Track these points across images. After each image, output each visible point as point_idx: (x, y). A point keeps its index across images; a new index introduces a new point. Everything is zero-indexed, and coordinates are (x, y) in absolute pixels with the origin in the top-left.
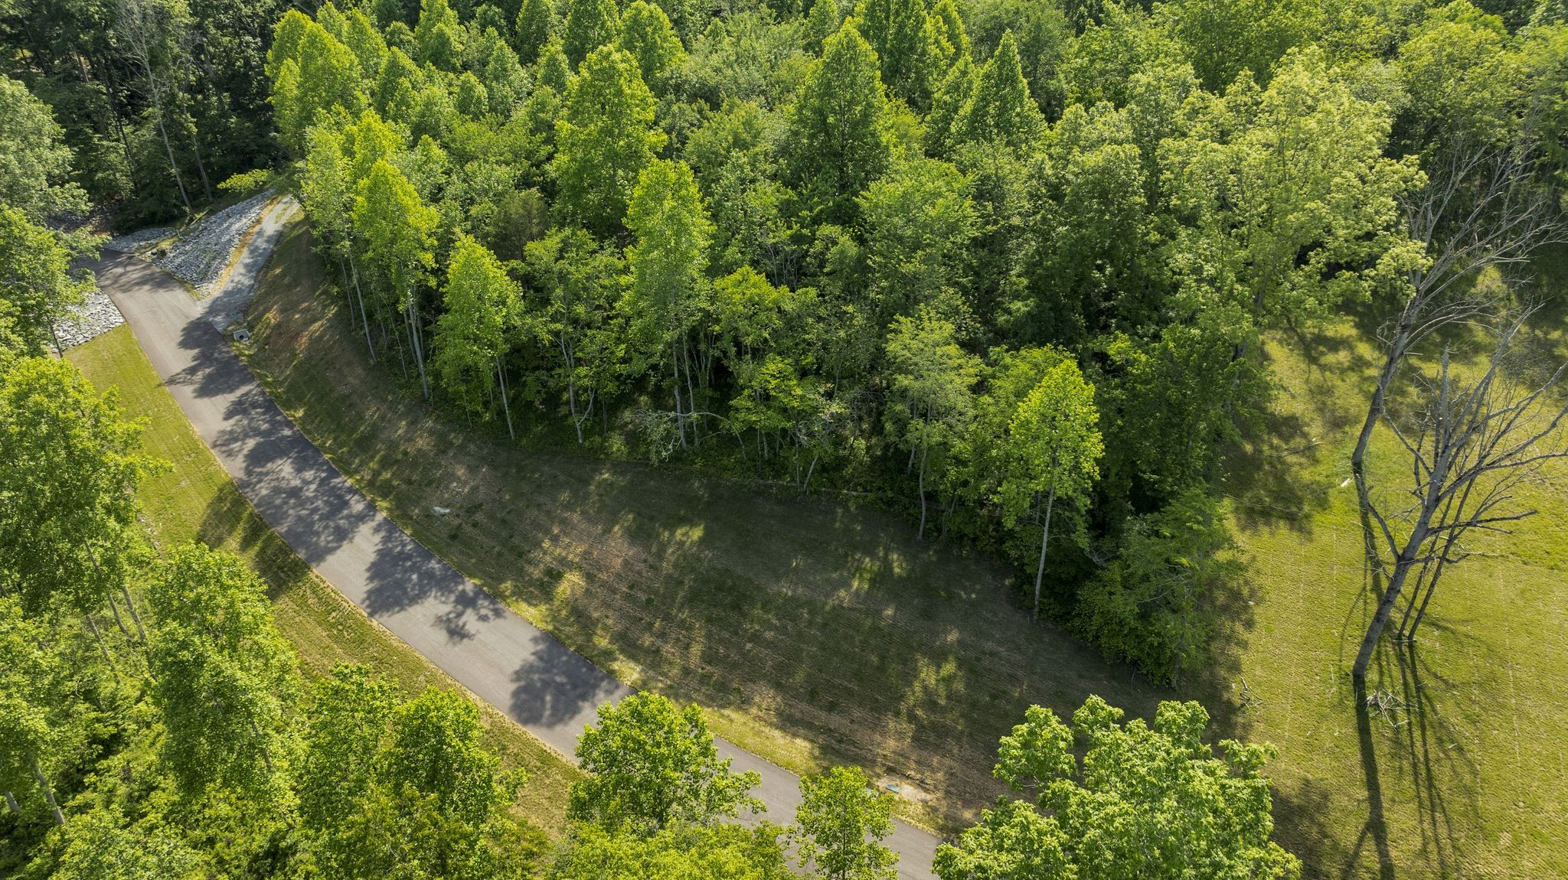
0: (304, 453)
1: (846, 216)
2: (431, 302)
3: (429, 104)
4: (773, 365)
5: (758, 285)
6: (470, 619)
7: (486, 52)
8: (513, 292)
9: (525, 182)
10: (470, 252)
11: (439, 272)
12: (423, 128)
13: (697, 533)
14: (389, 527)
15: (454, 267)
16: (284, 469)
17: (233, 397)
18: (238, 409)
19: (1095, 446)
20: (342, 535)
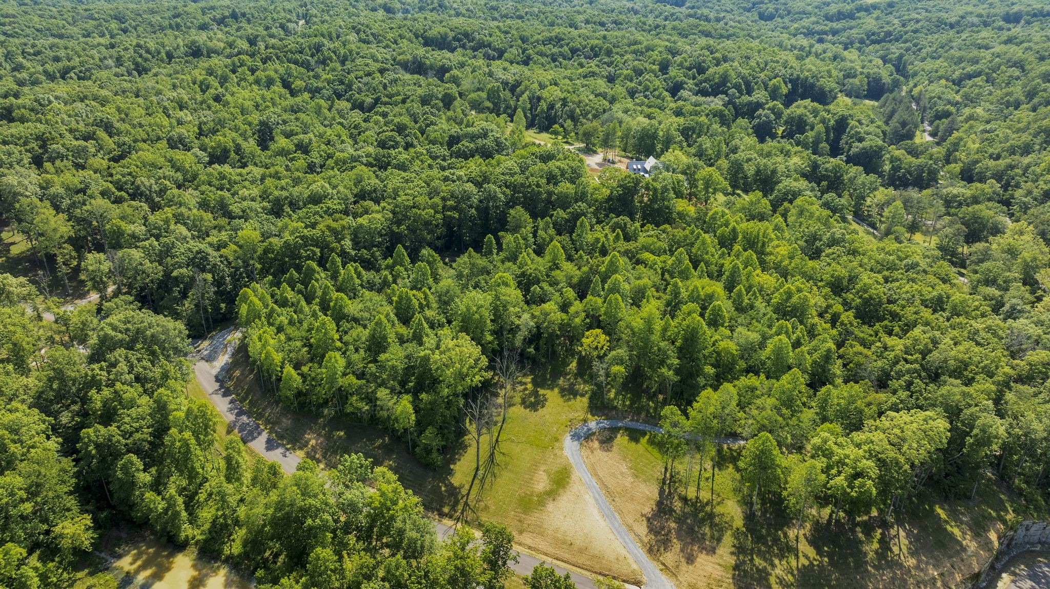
0: (249, 414)
1: (375, 361)
2: (279, 379)
3: (281, 322)
4: (355, 398)
5: (355, 380)
6: (288, 453)
7: (299, 302)
8: (299, 379)
9: (305, 345)
10: (289, 369)
11: (282, 372)
12: (280, 329)
13: (342, 433)
14: (270, 433)
15: (285, 371)
16: (244, 418)
17: (230, 398)
18: (231, 402)
19: (413, 417)
20: (259, 434)
